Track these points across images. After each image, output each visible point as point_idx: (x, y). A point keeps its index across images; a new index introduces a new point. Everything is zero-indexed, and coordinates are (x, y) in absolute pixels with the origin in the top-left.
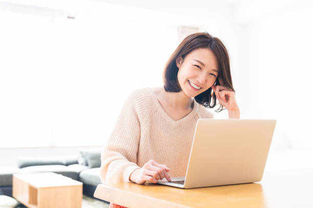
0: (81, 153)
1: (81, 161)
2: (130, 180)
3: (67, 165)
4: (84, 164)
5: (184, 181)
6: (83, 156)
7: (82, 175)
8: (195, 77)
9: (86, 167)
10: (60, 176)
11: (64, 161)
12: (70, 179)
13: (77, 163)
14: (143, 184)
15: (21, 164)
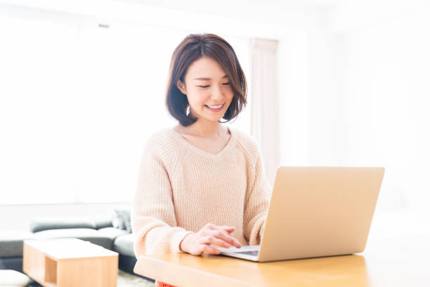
0: (117, 212)
1: (116, 223)
2: (180, 249)
3: (97, 228)
4: (121, 227)
5: (257, 252)
6: (119, 216)
7: (117, 242)
8: (209, 97)
9: (124, 231)
10: (88, 243)
11: (94, 224)
12: (101, 248)
13: (111, 225)
14: (200, 256)
15: (34, 226)
